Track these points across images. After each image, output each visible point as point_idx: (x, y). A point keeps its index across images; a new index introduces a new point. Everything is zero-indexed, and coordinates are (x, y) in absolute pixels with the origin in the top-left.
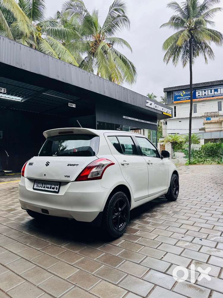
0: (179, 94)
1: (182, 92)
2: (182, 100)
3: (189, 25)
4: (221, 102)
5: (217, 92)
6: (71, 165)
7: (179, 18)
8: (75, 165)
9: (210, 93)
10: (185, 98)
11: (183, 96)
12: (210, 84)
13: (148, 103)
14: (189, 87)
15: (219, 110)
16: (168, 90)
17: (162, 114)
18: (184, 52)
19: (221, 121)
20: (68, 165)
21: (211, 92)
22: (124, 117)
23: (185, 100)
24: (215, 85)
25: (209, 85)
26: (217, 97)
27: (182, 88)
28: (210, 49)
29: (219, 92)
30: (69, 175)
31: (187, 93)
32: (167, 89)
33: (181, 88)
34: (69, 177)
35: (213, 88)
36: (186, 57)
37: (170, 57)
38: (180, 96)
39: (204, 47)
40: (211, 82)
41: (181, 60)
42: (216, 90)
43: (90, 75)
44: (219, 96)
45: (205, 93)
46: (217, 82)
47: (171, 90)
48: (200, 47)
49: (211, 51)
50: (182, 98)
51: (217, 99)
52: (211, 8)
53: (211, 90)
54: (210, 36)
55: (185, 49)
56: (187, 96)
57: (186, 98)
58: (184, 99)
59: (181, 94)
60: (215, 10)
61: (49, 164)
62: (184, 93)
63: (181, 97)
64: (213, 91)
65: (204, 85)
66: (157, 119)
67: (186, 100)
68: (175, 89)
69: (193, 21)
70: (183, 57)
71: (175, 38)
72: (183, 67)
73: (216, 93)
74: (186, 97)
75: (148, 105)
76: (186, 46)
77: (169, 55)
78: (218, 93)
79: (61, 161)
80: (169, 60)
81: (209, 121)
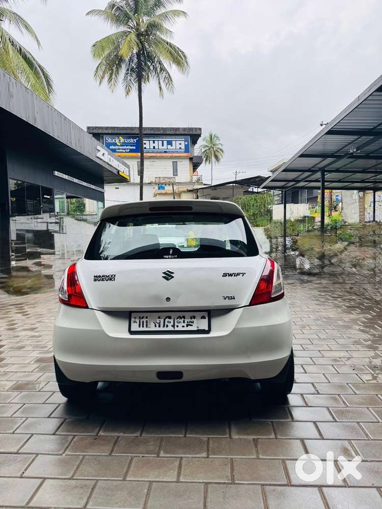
0: (114, 141)
1: (119, 138)
2: (118, 152)
3: (137, 25)
4: (177, 162)
5: (172, 146)
6: (231, 275)
7: (122, 9)
8: (238, 274)
9: (161, 147)
10: (123, 149)
11: (121, 146)
12: (161, 132)
13: (99, 151)
14: (138, 132)
15: (174, 175)
16: (95, 131)
17: (117, 174)
18: (128, 70)
19: (179, 192)
20: (225, 275)
21: (163, 145)
22: (56, 173)
23: (123, 152)
24: (168, 135)
25: (159, 133)
26: (171, 155)
27: (119, 132)
28: (167, 75)
29: (174, 147)
30: (232, 296)
31: (126, 142)
32: (93, 129)
33: (116, 132)
34: (234, 299)
35: (166, 138)
36: (130, 80)
37: (104, 73)
38: (115, 144)
39: (159, 69)
40: (163, 128)
41: (123, 83)
42: (170, 143)
43: (9, 80)
44: (173, 152)
45: (154, 145)
46: (171, 130)
47: (100, 131)
48: (151, 68)
49: (169, 78)
50: (119, 149)
51: (171, 158)
52: (170, 7)
53: (163, 141)
54: (170, 52)
55: (129, 65)
56: (127, 146)
57: (125, 149)
58: (121, 150)
59: (117, 142)
60: (177, 13)
61: (172, 275)
62: (122, 140)
63: (117, 147)
64: (165, 143)
65: (153, 132)
66: (103, 182)
67: (126, 152)
68: (107, 132)
69: (143, 22)
70: (125, 78)
71: (114, 42)
72: (126, 95)
73: (169, 147)
74: (125, 147)
75: (99, 155)
76: (131, 60)
77: (103, 68)
78: (172, 148)
79: (202, 269)
80: (103, 78)
81: (163, 191)
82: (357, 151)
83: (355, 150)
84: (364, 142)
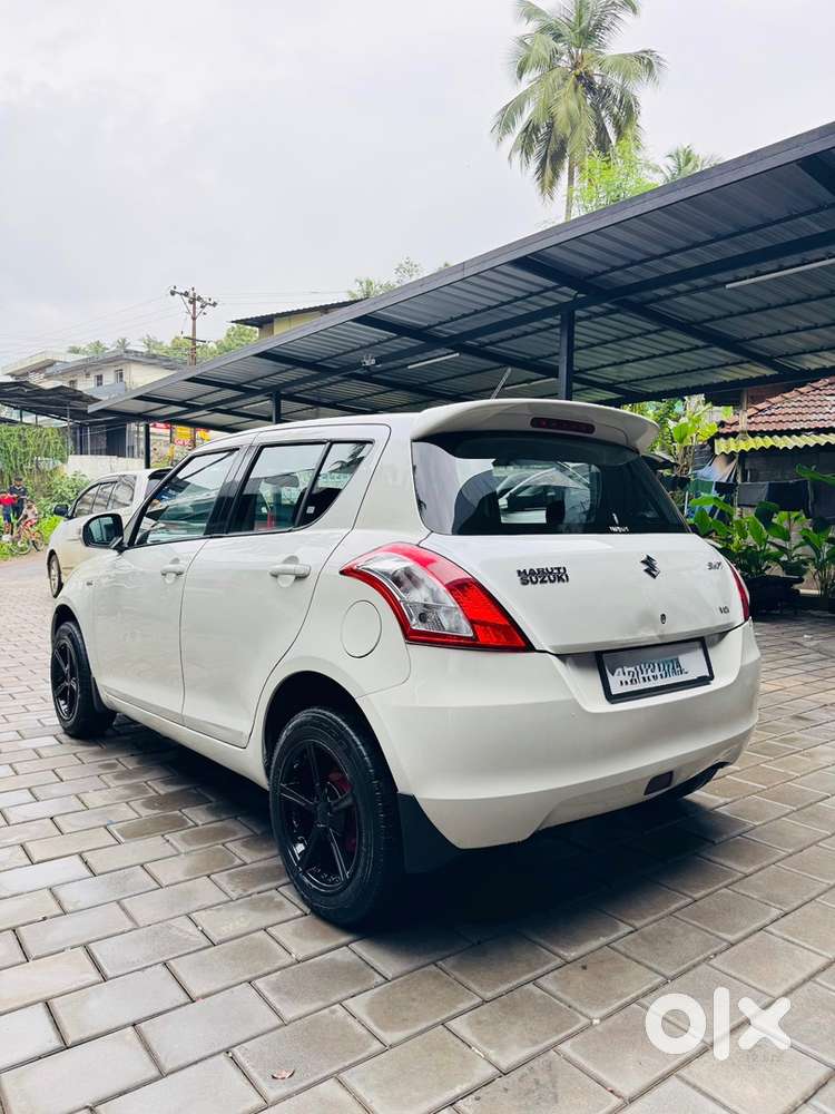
82: (377, 363)
83: (373, 362)
84: (384, 353)
